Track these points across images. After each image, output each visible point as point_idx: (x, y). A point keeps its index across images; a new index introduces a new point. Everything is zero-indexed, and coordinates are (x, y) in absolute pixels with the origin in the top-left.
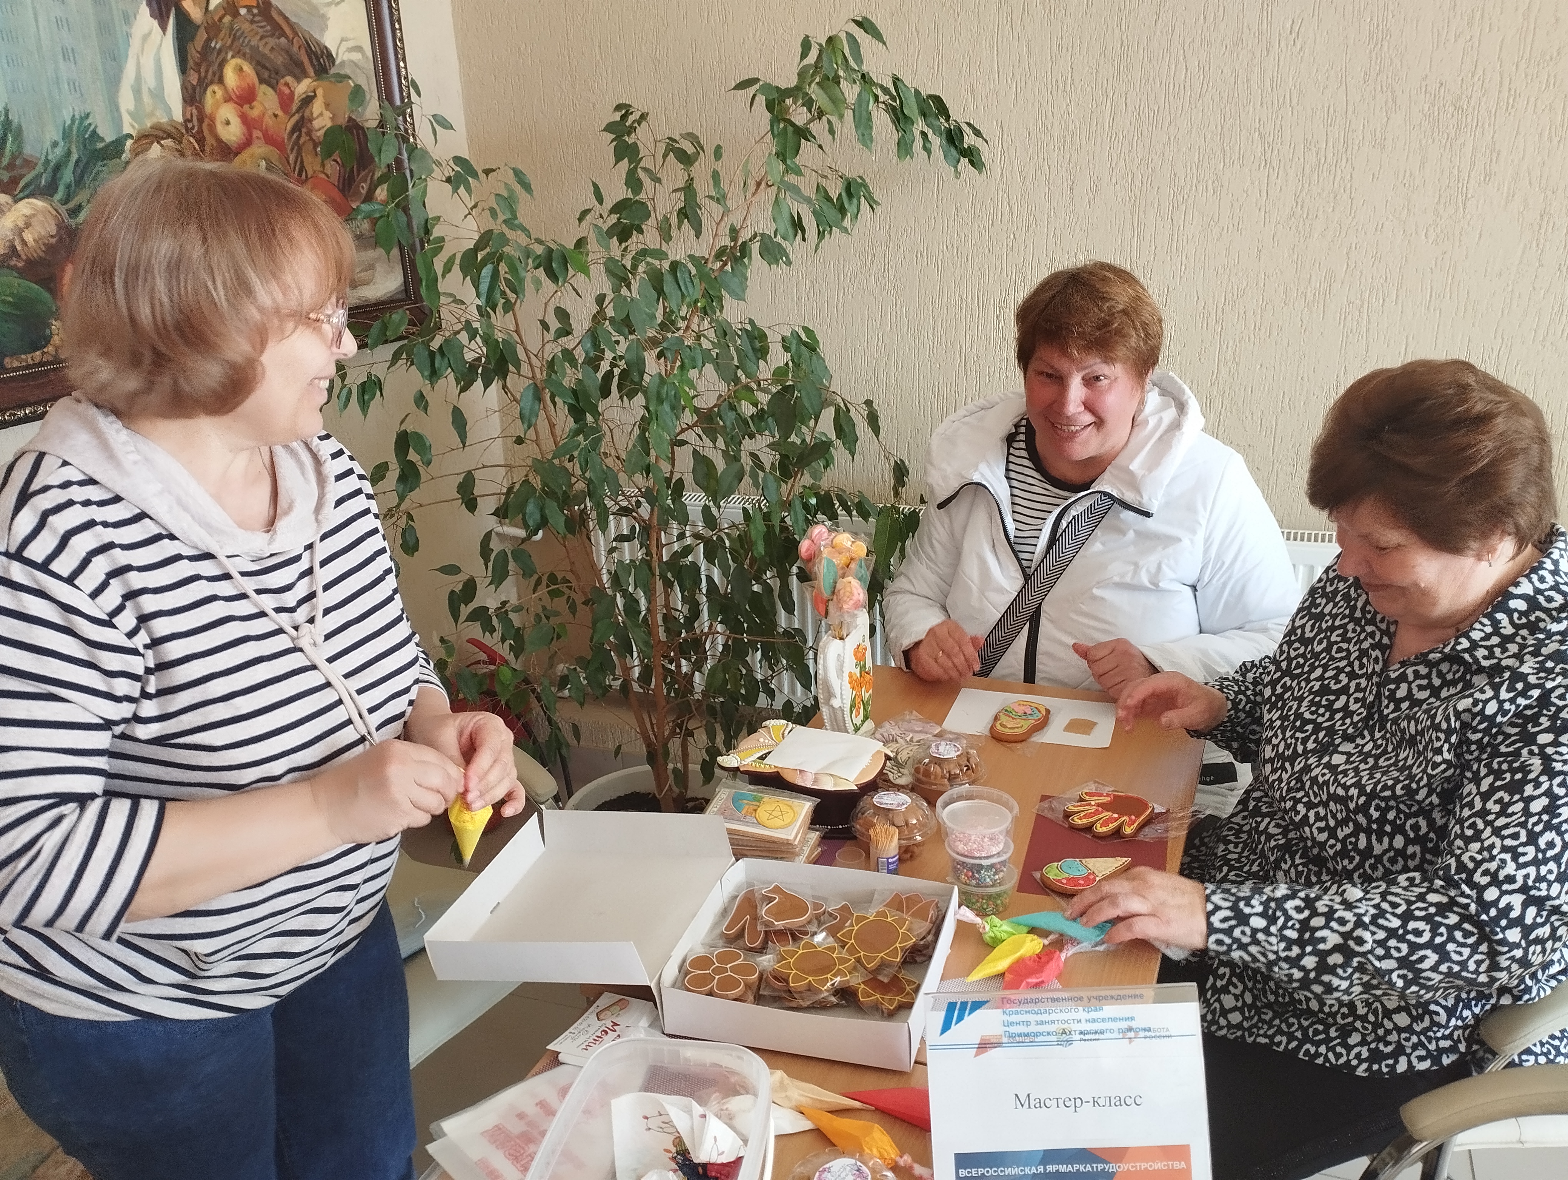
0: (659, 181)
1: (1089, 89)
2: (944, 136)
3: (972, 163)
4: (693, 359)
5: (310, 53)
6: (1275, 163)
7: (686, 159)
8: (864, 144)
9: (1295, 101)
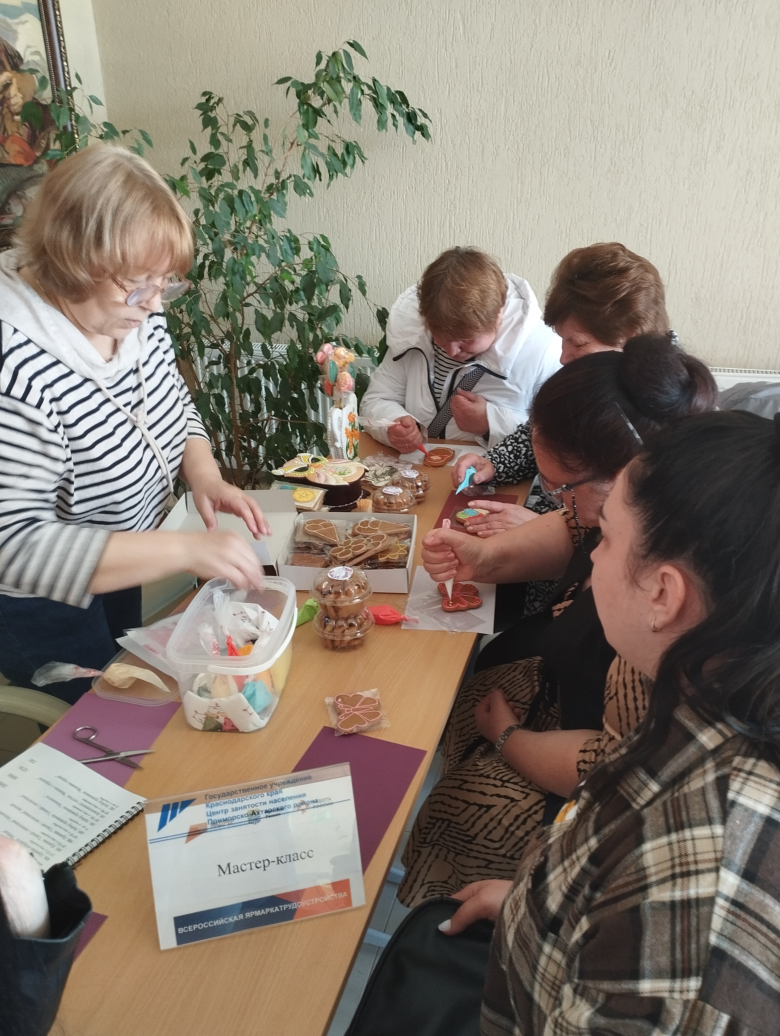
0: (230, 141)
1: (492, 90)
2: (405, 117)
3: (423, 134)
4: (253, 250)
5: (8, 55)
6: (599, 139)
7: (247, 128)
8: (356, 121)
9: (611, 100)
